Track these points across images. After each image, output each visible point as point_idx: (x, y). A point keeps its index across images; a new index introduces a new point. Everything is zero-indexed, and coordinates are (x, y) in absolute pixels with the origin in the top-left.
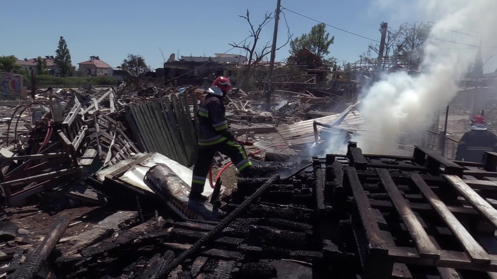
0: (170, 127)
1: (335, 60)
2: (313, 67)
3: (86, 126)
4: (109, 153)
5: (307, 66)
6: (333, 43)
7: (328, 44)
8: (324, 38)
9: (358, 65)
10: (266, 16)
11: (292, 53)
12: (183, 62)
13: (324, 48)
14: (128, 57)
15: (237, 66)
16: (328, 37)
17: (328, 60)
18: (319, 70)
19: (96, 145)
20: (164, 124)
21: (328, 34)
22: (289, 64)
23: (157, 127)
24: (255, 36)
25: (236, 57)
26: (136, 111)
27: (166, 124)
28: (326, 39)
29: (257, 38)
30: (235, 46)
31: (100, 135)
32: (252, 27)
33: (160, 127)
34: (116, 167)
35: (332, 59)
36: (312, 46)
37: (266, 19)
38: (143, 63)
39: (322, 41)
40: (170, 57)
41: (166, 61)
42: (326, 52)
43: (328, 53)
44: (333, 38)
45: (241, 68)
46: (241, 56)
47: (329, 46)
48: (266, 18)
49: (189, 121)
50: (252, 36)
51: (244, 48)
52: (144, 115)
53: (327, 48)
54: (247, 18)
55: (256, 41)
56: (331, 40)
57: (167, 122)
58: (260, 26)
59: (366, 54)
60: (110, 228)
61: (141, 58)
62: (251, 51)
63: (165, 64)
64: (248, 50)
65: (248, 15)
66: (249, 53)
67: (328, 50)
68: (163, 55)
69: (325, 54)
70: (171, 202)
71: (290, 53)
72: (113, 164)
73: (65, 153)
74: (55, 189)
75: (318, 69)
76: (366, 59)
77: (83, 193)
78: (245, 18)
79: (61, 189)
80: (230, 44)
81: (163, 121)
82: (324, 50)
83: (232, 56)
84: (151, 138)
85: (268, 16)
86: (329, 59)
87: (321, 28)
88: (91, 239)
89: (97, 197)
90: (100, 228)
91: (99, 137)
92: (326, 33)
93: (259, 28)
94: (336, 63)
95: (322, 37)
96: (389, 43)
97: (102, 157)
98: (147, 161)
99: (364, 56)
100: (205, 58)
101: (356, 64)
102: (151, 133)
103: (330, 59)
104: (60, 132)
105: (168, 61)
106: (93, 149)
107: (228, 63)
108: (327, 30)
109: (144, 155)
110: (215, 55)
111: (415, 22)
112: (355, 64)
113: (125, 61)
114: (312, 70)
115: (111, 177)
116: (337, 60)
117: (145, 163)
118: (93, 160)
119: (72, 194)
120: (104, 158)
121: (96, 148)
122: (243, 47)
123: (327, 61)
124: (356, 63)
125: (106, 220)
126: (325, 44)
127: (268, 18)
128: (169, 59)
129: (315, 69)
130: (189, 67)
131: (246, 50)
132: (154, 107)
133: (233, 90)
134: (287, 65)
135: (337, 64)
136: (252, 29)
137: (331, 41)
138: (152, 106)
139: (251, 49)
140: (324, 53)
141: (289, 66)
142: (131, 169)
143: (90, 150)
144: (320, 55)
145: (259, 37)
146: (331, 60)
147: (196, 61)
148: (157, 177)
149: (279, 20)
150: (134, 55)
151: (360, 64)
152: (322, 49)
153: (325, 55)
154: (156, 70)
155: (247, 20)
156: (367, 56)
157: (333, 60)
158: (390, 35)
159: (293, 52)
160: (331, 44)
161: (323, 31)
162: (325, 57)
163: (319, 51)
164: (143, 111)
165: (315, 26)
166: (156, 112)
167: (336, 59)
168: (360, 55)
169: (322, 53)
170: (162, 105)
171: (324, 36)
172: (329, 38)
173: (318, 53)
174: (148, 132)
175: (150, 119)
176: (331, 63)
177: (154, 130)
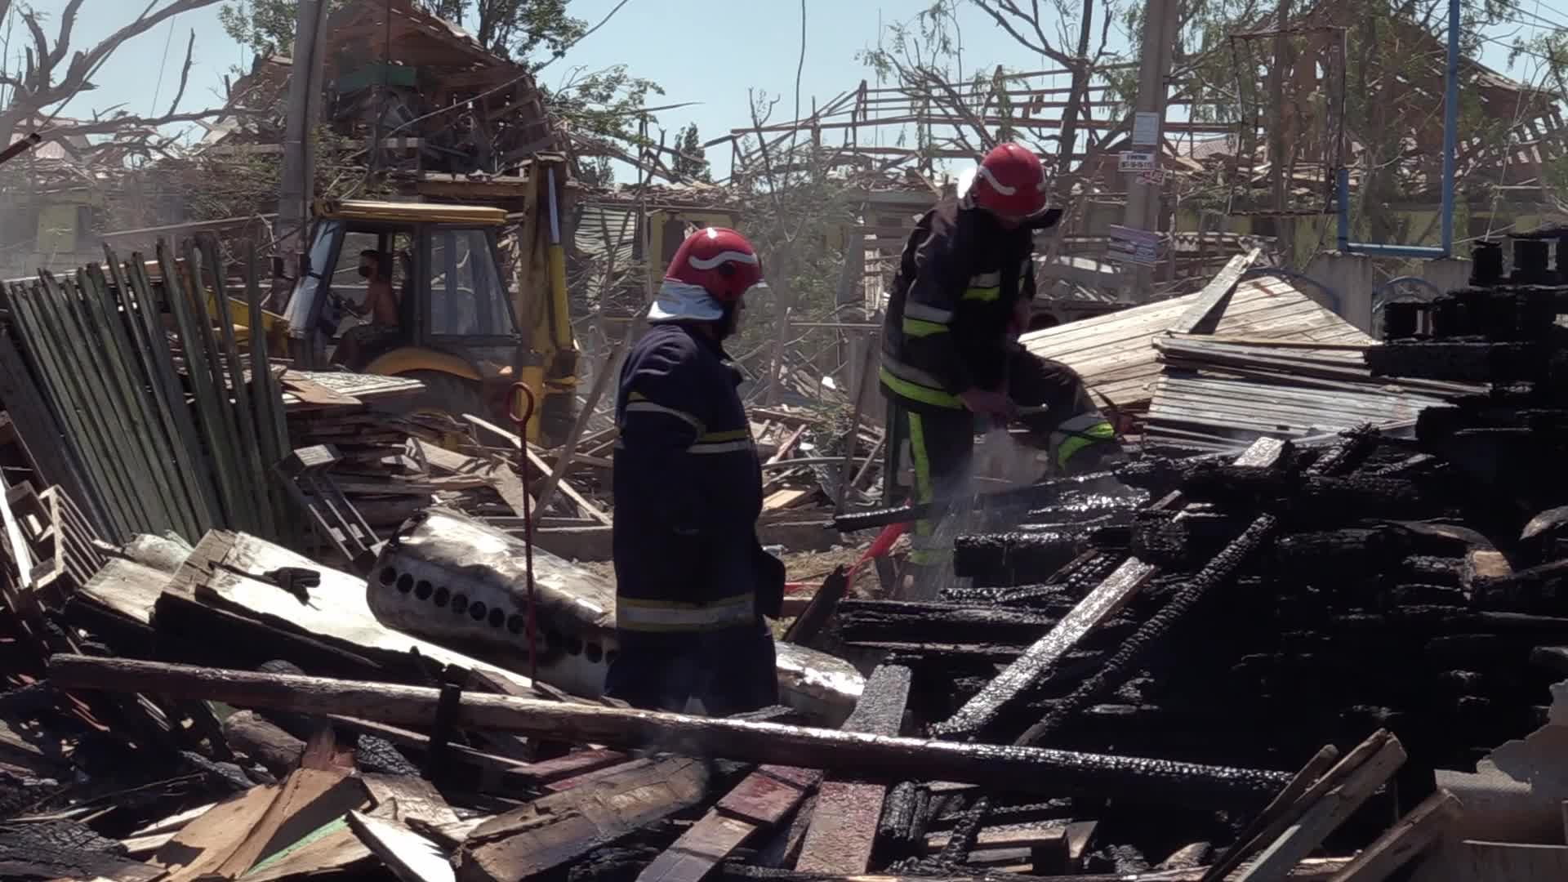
1: (636, 97)
2: (472, 151)
5: (412, 142)
9: (832, 139)
11: (250, 30)
17: (574, 94)
20: (148, 413)
22: (253, 128)
27: (157, 411)
33: (133, 425)
35: (613, 83)
43: (572, 31)
67: (569, 12)
69: (543, 43)
71: (236, 33)
75: (513, 172)
86: (585, 89)
94: (644, 117)
99: (901, 59)
101: (816, 131)
103: (595, 82)
112: (813, 125)
114: (461, 177)
115: (187, 596)
116: (660, 91)
117: (243, 564)
123: (564, 102)
124: (816, 116)
129: (488, 169)
134: (233, 137)
135: (653, 134)
140: (535, 36)
141: (257, 148)
142: (221, 579)
144: (500, 49)
146: (604, 99)
151: (854, 125)
153: (541, 52)
156: (918, 54)
157: (620, 95)
159: (257, 22)
167: (653, 86)
168: (874, 49)
169: (517, 37)
173: (485, 31)
174: (98, 448)
175: (91, 372)
176: (601, 123)
177: (115, 437)
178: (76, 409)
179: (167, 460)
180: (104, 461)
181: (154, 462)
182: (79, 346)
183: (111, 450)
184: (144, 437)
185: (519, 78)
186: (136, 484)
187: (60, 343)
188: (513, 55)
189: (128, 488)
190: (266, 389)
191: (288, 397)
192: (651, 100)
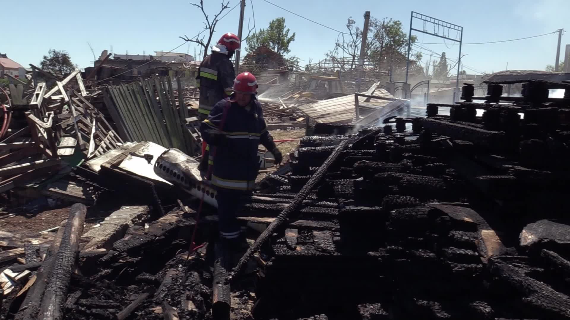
0: (154, 115)
1: (297, 60)
2: (274, 66)
3: (52, 112)
4: (92, 142)
5: (267, 65)
6: (294, 40)
7: (289, 42)
8: (284, 34)
9: (322, 65)
10: (223, 5)
11: (248, 50)
12: (118, 59)
13: (284, 45)
14: (50, 53)
15: (184, 65)
16: (288, 33)
17: (289, 59)
18: (280, 70)
19: (74, 132)
20: (148, 112)
21: (288, 30)
22: (247, 63)
23: (140, 114)
24: (210, 28)
25: (181, 56)
26: (116, 94)
27: (150, 112)
28: (287, 35)
29: (213, 31)
30: (187, 39)
31: (78, 119)
32: (207, 18)
33: (143, 115)
34: (107, 157)
35: (294, 58)
36: (271, 44)
37: (223, 9)
38: (69, 61)
39: (282, 38)
40: (102, 54)
41: (97, 59)
42: (286, 50)
43: (289, 51)
44: (294, 35)
45: (189, 67)
46: (186, 55)
47: (290, 44)
48: (223, 7)
49: (174, 109)
50: (207, 28)
51: (197, 42)
52: (125, 99)
53: (288, 46)
54: (200, 6)
55: (211, 34)
56: (291, 37)
57: (151, 109)
58: (216, 17)
59: (334, 53)
60: (125, 223)
61: (65, 55)
62: (205, 45)
63: (96, 62)
64: (202, 44)
65: (202, 3)
66: (203, 48)
67: (289, 48)
68: (93, 52)
69: (285, 53)
70: (199, 189)
71: (246, 50)
72: (101, 154)
73: (34, 142)
74: (28, 186)
76: (333, 58)
77: (65, 190)
78: (199, 6)
79: (38, 186)
80: (180, 37)
81: (146, 107)
82: (284, 48)
83: (176, 55)
84: (135, 127)
85: (225, 5)
86: (290, 59)
87: (280, 23)
88: (107, 235)
89: (83, 195)
90: (112, 224)
91: (77, 122)
92: (285, 30)
93: (215, 18)
94: (298, 62)
95: (281, 33)
96: (357, 40)
97: (85, 146)
98: (142, 150)
99: (330, 55)
100: (145, 56)
102: (134, 121)
104: (29, 114)
105: (99, 59)
106: (71, 138)
107: (173, 62)
108: (287, 25)
109: (134, 145)
110: (155, 53)
111: (384, 18)
112: (319, 64)
113: (45, 58)
114: (273, 69)
115: (108, 166)
116: (300, 59)
117: (140, 152)
118: (74, 149)
119: (52, 191)
120: (87, 147)
121: (75, 136)
122: (196, 40)
123: (287, 60)
124: (320, 62)
125: (114, 215)
126: (285, 41)
127: (226, 7)
128: (100, 57)
129: (276, 68)
130: (126, 67)
131: (200, 45)
132: (136, 90)
133: (191, 88)
134: (244, 64)
135: (299, 64)
136: (207, 19)
137: (292, 39)
138: (133, 91)
139: (205, 43)
140: (284, 52)
141: (247, 65)
142: (127, 158)
143: (66, 138)
144: (280, 53)
145: (214, 30)
146: (292, 60)
147: (134, 59)
148: (174, 162)
149: (245, 7)
150: (57, 50)
151: (325, 64)
152: (282, 47)
153: (285, 54)
154: (86, 69)
155: (201, 9)
157: (295, 59)
158: (358, 32)
159: (249, 49)
160: (291, 41)
161: (283, 27)
162: (286, 56)
163: (278, 49)
164: (124, 95)
165: (273, 21)
166: (138, 96)
167: (298, 58)
168: (327, 54)
169: (282, 52)
170: (144, 88)
171: (284, 33)
172: (290, 35)
173: (278, 51)
174: (131, 120)
175: (132, 104)
176: (292, 63)
177: (137, 117)
178: (126, 112)
179: (152, 122)
180: (133, 124)
181: (148, 122)
182: (130, 99)
183: (135, 120)
184: (146, 117)
185: (281, 57)
186: (142, 128)
187: (124, 98)
188: (281, 54)
189: (139, 128)
190: (183, 106)
191: (189, 107)
192: (298, 60)
